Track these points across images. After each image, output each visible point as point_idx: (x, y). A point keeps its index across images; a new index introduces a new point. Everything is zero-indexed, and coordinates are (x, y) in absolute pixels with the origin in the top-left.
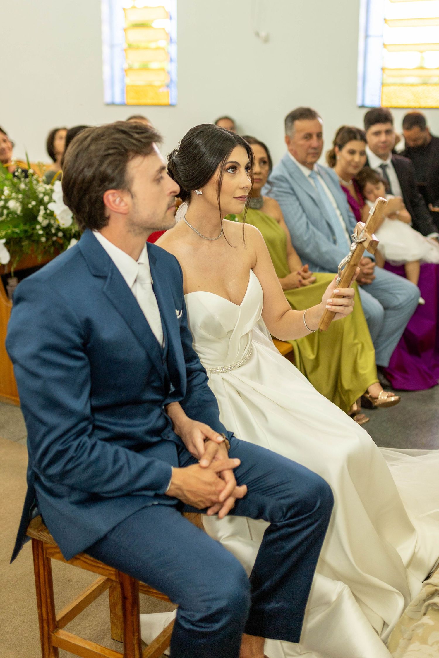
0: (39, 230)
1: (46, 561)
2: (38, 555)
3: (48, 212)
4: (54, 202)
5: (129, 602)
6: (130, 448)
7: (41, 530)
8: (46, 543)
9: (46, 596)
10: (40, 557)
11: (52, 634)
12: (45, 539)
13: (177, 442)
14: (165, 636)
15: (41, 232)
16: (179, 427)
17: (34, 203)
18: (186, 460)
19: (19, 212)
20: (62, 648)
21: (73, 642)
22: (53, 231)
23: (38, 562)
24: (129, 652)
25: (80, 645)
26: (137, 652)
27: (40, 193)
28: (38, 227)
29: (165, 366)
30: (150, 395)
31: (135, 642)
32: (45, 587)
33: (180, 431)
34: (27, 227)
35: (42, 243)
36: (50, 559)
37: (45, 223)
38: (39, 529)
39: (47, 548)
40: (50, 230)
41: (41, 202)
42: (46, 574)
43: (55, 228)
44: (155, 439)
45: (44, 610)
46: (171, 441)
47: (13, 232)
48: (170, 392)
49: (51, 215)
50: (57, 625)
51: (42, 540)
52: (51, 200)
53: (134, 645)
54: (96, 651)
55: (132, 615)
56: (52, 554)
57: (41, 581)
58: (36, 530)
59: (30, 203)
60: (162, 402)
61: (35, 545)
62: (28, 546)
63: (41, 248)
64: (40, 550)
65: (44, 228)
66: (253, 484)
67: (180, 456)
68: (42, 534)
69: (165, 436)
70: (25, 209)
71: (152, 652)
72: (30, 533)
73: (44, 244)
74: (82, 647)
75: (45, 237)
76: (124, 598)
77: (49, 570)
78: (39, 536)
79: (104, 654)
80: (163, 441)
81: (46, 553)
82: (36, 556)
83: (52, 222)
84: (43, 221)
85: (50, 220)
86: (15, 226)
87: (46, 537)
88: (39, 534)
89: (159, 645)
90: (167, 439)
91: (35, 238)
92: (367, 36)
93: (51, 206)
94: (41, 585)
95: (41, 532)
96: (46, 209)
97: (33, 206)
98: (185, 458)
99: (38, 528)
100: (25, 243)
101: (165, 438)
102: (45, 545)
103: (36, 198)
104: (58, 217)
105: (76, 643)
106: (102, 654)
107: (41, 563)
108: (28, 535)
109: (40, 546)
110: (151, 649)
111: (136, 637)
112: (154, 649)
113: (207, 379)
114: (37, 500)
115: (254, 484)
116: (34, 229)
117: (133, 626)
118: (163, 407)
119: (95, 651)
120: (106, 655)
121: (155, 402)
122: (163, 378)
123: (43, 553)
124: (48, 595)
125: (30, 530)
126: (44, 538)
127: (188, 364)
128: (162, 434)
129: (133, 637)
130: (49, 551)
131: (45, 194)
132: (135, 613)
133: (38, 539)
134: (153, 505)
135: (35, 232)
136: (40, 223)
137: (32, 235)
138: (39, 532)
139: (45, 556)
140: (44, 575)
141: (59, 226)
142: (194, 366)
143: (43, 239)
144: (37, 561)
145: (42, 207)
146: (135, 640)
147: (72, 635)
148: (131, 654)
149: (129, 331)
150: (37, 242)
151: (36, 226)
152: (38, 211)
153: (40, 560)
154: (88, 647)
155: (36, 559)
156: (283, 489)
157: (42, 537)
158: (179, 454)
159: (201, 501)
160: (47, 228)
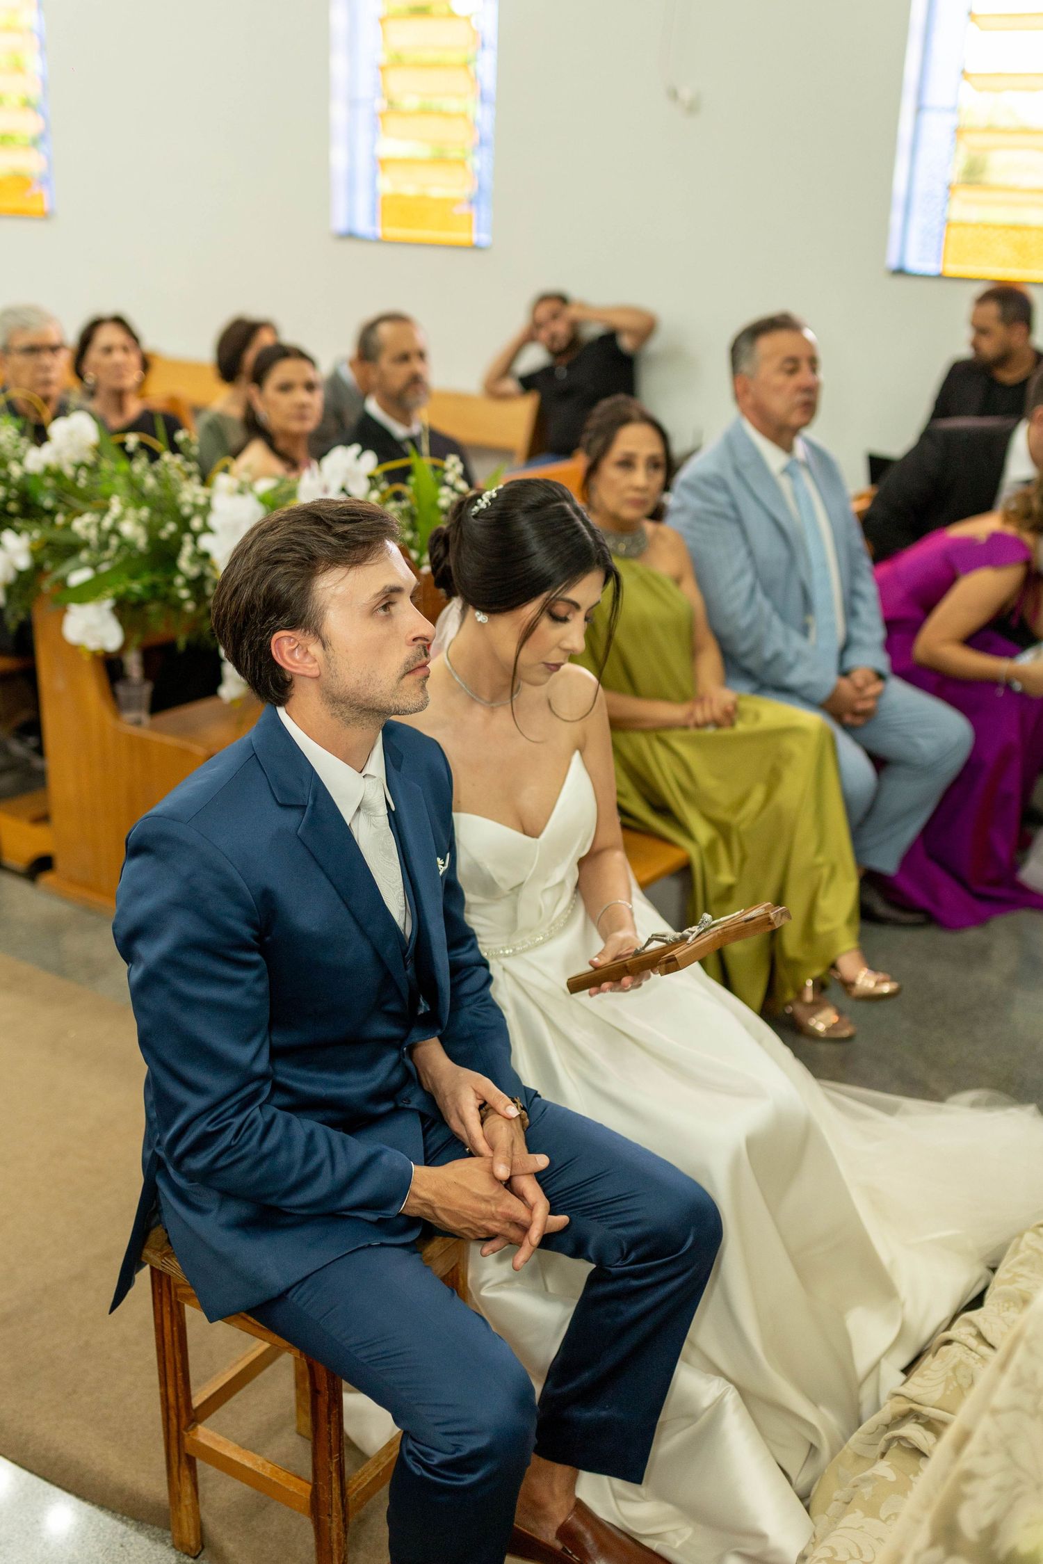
0: (181, 586)
1: (175, 1308)
2: (161, 1294)
3: (200, 551)
4: (213, 532)
5: (324, 1400)
6: (333, 1125)
7: (166, 1255)
8: (175, 1278)
9: (175, 1368)
10: (165, 1299)
11: (185, 1433)
12: (173, 1271)
13: (426, 1110)
14: (391, 1454)
15: (184, 593)
16: (432, 1078)
17: (171, 527)
18: (439, 1143)
19: (142, 542)
20: (202, 1459)
21: (222, 1452)
23: (162, 1307)
24: (321, 1483)
25: (234, 1458)
26: (335, 1485)
27: (185, 505)
28: (179, 581)
30: (380, 1028)
31: (333, 1468)
32: (174, 1352)
33: (434, 1085)
34: (158, 578)
35: (186, 611)
36: (183, 1305)
37: (193, 572)
38: (164, 1252)
39: (177, 1286)
40: (204, 588)
41: (186, 527)
42: (175, 1329)
44: (383, 1108)
45: (171, 1391)
46: (412, 1110)
47: (129, 592)
48: (419, 1012)
49: (205, 558)
50: (195, 1417)
51: (167, 1272)
52: (207, 528)
53: (331, 1473)
54: (263, 1473)
55: (329, 1423)
56: (187, 1298)
57: (166, 1341)
58: (158, 1253)
59: (165, 528)
60: (402, 1039)
61: (156, 1278)
62: (143, 1278)
64: (165, 1288)
65: (190, 584)
67: (429, 1135)
69: (402, 1101)
70: (153, 540)
71: (365, 1484)
72: (147, 1258)
73: (190, 614)
74: (238, 1463)
75: (193, 602)
76: (315, 1392)
77: (181, 1323)
78: (162, 1264)
79: (277, 1481)
80: (397, 1111)
81: (176, 1295)
82: (157, 1296)
83: (206, 570)
84: (189, 567)
85: (202, 567)
86: (134, 576)
87: (173, 1267)
88: (163, 1260)
89: (377, 1472)
90: (406, 1106)
91: (173, 602)
92: (920, 109)
93: (206, 541)
94: (166, 1347)
95: (167, 1258)
96: (196, 544)
97: (170, 534)
98: (437, 1138)
99: (161, 1250)
100: (154, 608)
101: (401, 1105)
102: (173, 1282)
103: (176, 518)
105: (228, 1454)
106: (274, 1479)
107: (166, 1309)
109: (165, 1280)
110: (363, 1477)
111: (335, 1461)
112: (369, 1479)
113: (489, 979)
114: (159, 1204)
116: (170, 583)
117: (330, 1441)
118: (405, 1049)
119: (260, 1472)
120: (280, 1483)
121: (388, 1041)
123: (170, 1293)
124: (178, 1366)
126: (171, 1270)
127: (454, 952)
128: (398, 1097)
129: (329, 1460)
130: (181, 1291)
131: (194, 509)
132: (333, 1419)
133: (161, 1267)
134: (370, 1246)
135: (172, 589)
136: (182, 573)
137: (167, 597)
138: (162, 1256)
139: (173, 1299)
140: (172, 1331)
142: (465, 956)
143: (190, 606)
144: (158, 1305)
145: (187, 539)
146: (334, 1465)
147: (221, 1438)
148: (325, 1488)
150: (177, 605)
151: (174, 579)
152: (179, 546)
153: (164, 1303)
154: (249, 1464)
155: (157, 1301)
156: (624, 1209)
157: (168, 1268)
158: (425, 1133)
160: (197, 584)
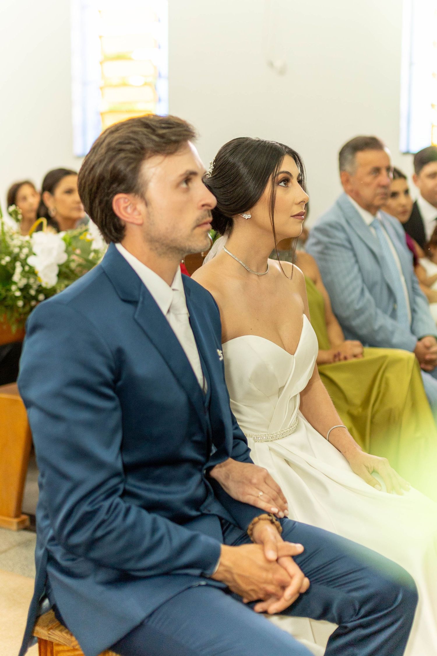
0: (16, 291)
3: (27, 268)
4: (34, 254)
7: (51, 628)
8: (58, 645)
12: (58, 639)
13: (222, 516)
15: (18, 294)
17: (7, 259)
22: (33, 292)
27: (15, 246)
28: (14, 288)
29: (207, 417)
30: (190, 452)
35: (18, 308)
37: (22, 283)
38: (50, 627)
39: (58, 652)
40: (28, 293)
41: (15, 258)
43: (34, 289)
44: (194, 513)
46: (213, 515)
48: (211, 454)
49: (31, 272)
52: (31, 253)
58: (46, 628)
59: (3, 259)
60: (203, 464)
63: (16, 315)
65: (21, 290)
66: (316, 572)
67: (226, 534)
68: (54, 632)
69: (204, 510)
72: (38, 633)
73: (21, 310)
75: (22, 300)
78: (49, 635)
80: (203, 516)
83: (32, 281)
84: (20, 280)
85: (28, 278)
87: (58, 636)
88: (49, 633)
90: (208, 513)
91: (9, 302)
93: (31, 261)
95: (51, 631)
96: (23, 266)
97: (8, 263)
99: (47, 626)
101: (205, 512)
102: (56, 648)
103: (10, 254)
104: (40, 275)
108: (35, 635)
109: (49, 650)
113: (248, 450)
114: (48, 588)
115: (318, 573)
116: (9, 290)
118: (205, 472)
121: (195, 463)
122: (205, 431)
125: (37, 628)
126: (55, 638)
128: (202, 508)
131: (21, 248)
133: (47, 639)
134: (200, 585)
135: (10, 294)
136: (15, 283)
137: (5, 298)
138: (49, 630)
141: (40, 286)
143: (20, 303)
145: (18, 264)
149: (166, 367)
150: (12, 308)
151: (11, 286)
152: (14, 268)
156: (354, 579)
157: (52, 637)
158: (223, 533)
159: (253, 590)
160: (25, 289)
